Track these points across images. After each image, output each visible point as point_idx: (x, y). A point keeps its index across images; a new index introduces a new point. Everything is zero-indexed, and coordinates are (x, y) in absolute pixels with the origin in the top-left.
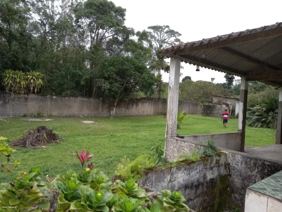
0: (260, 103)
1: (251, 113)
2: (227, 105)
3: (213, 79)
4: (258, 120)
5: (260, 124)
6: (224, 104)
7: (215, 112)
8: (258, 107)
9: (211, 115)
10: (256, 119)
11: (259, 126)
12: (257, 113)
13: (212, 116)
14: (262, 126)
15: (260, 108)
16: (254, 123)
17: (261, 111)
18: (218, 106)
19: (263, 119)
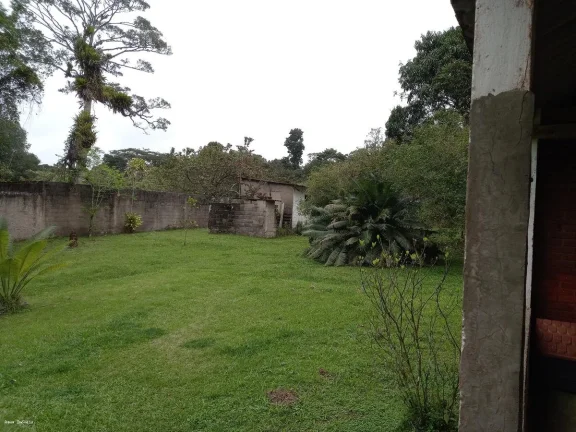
0: (342, 194)
1: (319, 223)
2: (271, 202)
3: (248, 140)
4: (337, 244)
5: (342, 256)
6: (261, 199)
7: (242, 220)
8: (336, 205)
9: (232, 228)
10: (332, 240)
11: (338, 262)
12: (334, 223)
13: (235, 233)
14: (347, 262)
15: (342, 206)
16: (328, 251)
17: (342, 214)
18: (249, 205)
19: (350, 242)
